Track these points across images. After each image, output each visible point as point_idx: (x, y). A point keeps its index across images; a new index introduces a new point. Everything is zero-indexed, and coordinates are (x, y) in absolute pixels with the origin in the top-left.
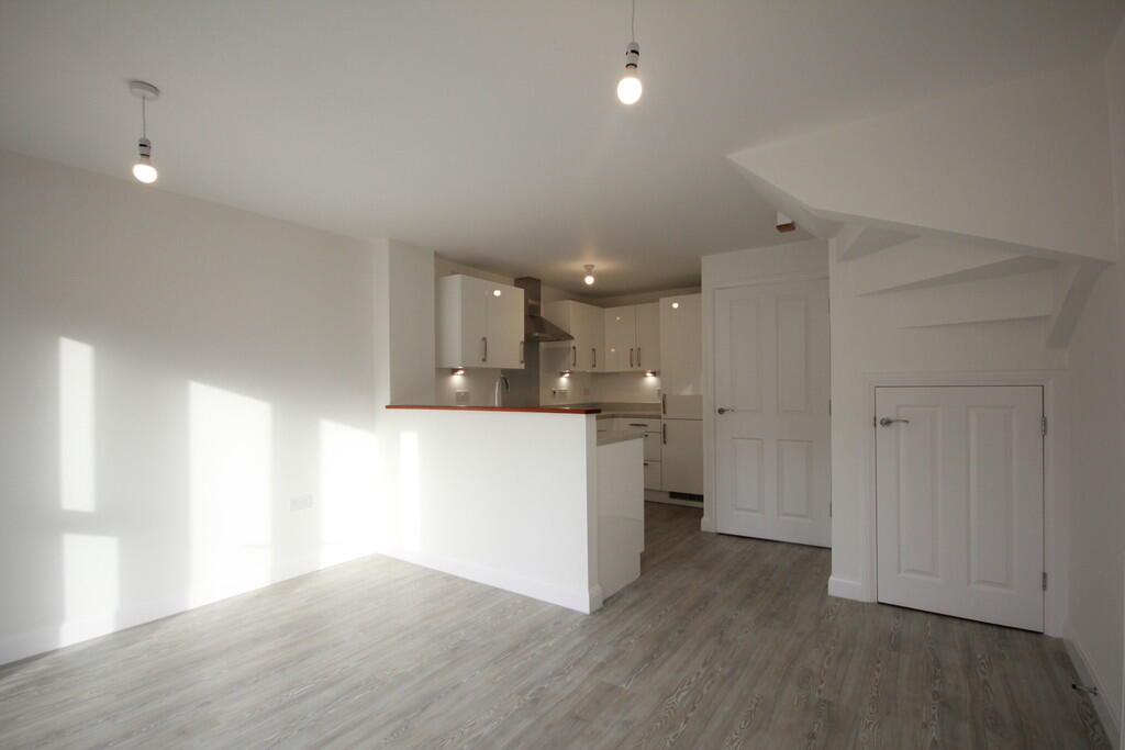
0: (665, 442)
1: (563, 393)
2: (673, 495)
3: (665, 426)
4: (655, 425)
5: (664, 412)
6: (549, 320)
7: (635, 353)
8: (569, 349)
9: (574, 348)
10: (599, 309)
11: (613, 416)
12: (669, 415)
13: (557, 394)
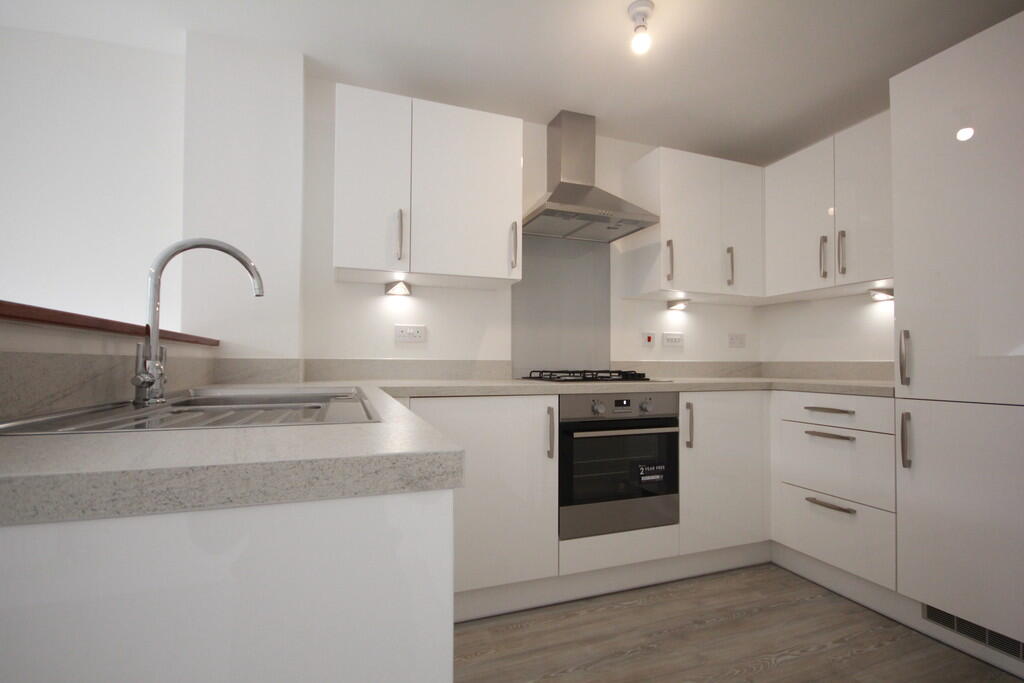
0: (907, 463)
1: (672, 342)
2: (934, 614)
3: (906, 417)
4: (875, 414)
5: (906, 381)
6: (629, 200)
7: (832, 245)
8: (659, 245)
9: (670, 243)
10: (757, 169)
11: (769, 388)
12: (918, 388)
13: (656, 340)
